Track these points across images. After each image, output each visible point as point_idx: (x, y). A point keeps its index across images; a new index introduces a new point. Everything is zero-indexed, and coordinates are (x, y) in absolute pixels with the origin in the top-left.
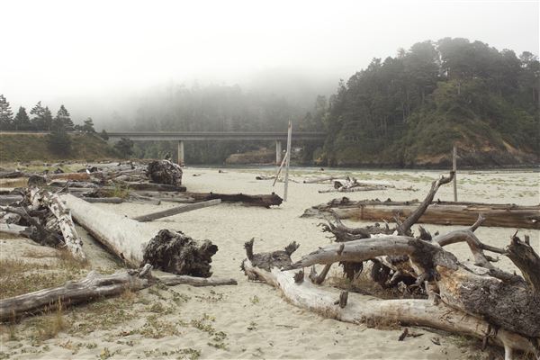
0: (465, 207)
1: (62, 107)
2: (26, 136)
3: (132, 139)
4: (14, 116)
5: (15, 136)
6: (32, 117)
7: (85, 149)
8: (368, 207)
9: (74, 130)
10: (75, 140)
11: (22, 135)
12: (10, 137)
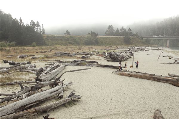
0: (143, 74)
1: (130, 28)
2: (118, 37)
3: (150, 39)
4: (115, 31)
5: (114, 37)
6: (120, 31)
7: (135, 42)
8: (124, 72)
9: (133, 35)
10: (132, 39)
11: (116, 37)
12: (113, 38)
